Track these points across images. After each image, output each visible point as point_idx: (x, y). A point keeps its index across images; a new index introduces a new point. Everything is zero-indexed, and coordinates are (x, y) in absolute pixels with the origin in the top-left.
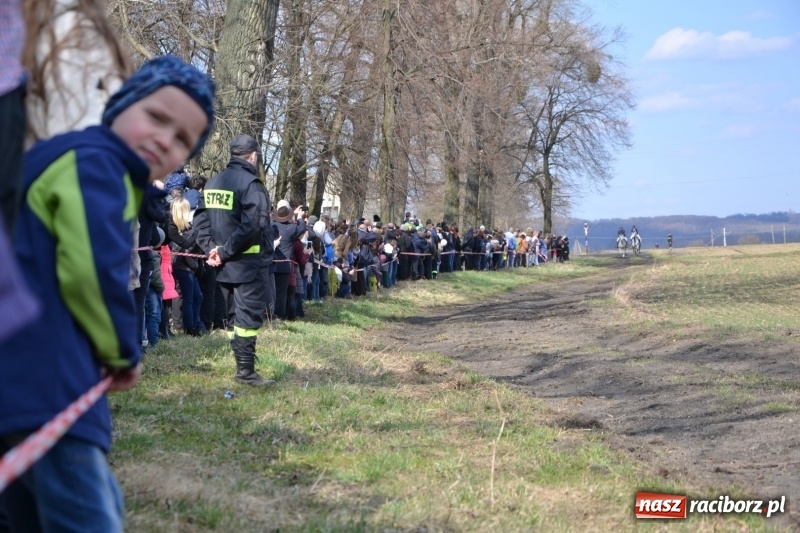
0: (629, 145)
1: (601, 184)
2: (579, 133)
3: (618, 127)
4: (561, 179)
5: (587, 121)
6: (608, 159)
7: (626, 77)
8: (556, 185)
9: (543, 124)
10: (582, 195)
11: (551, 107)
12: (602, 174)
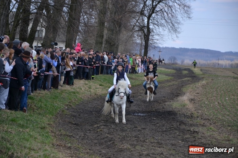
3: (185, 8)
4: (154, 31)
5: (171, 4)
6: (179, 23)
8: (152, 34)
9: (149, 3)
10: (164, 40)
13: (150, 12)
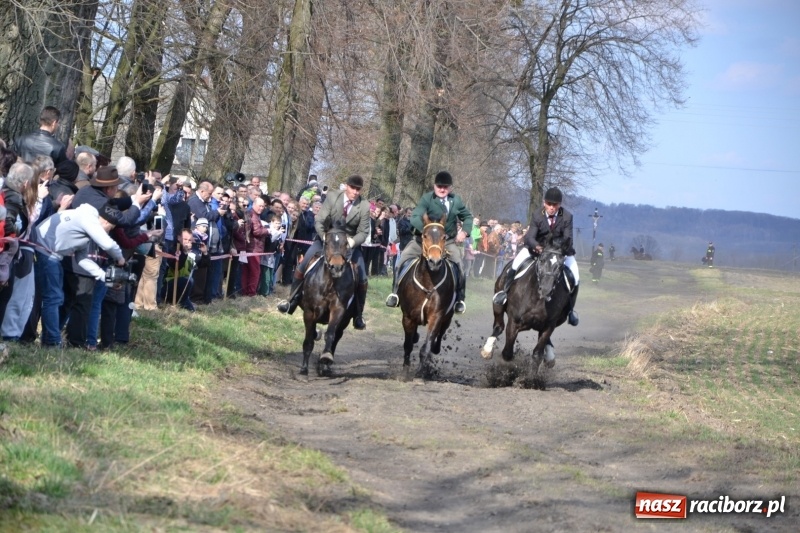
0: (678, 102)
2: (602, 73)
3: (665, 70)
5: (618, 55)
8: (556, 152)
9: (546, 52)
11: (563, 27)
13: (550, 82)
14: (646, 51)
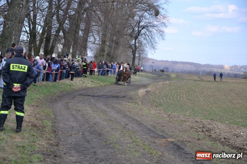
0: (164, 39)
1: (153, 51)
2: (147, 33)
3: (161, 33)
5: (151, 30)
6: (156, 43)
7: (168, 16)
8: (138, 50)
9: (137, 29)
11: (139, 23)
12: (154, 48)
13: (137, 35)
14: (157, 29)
